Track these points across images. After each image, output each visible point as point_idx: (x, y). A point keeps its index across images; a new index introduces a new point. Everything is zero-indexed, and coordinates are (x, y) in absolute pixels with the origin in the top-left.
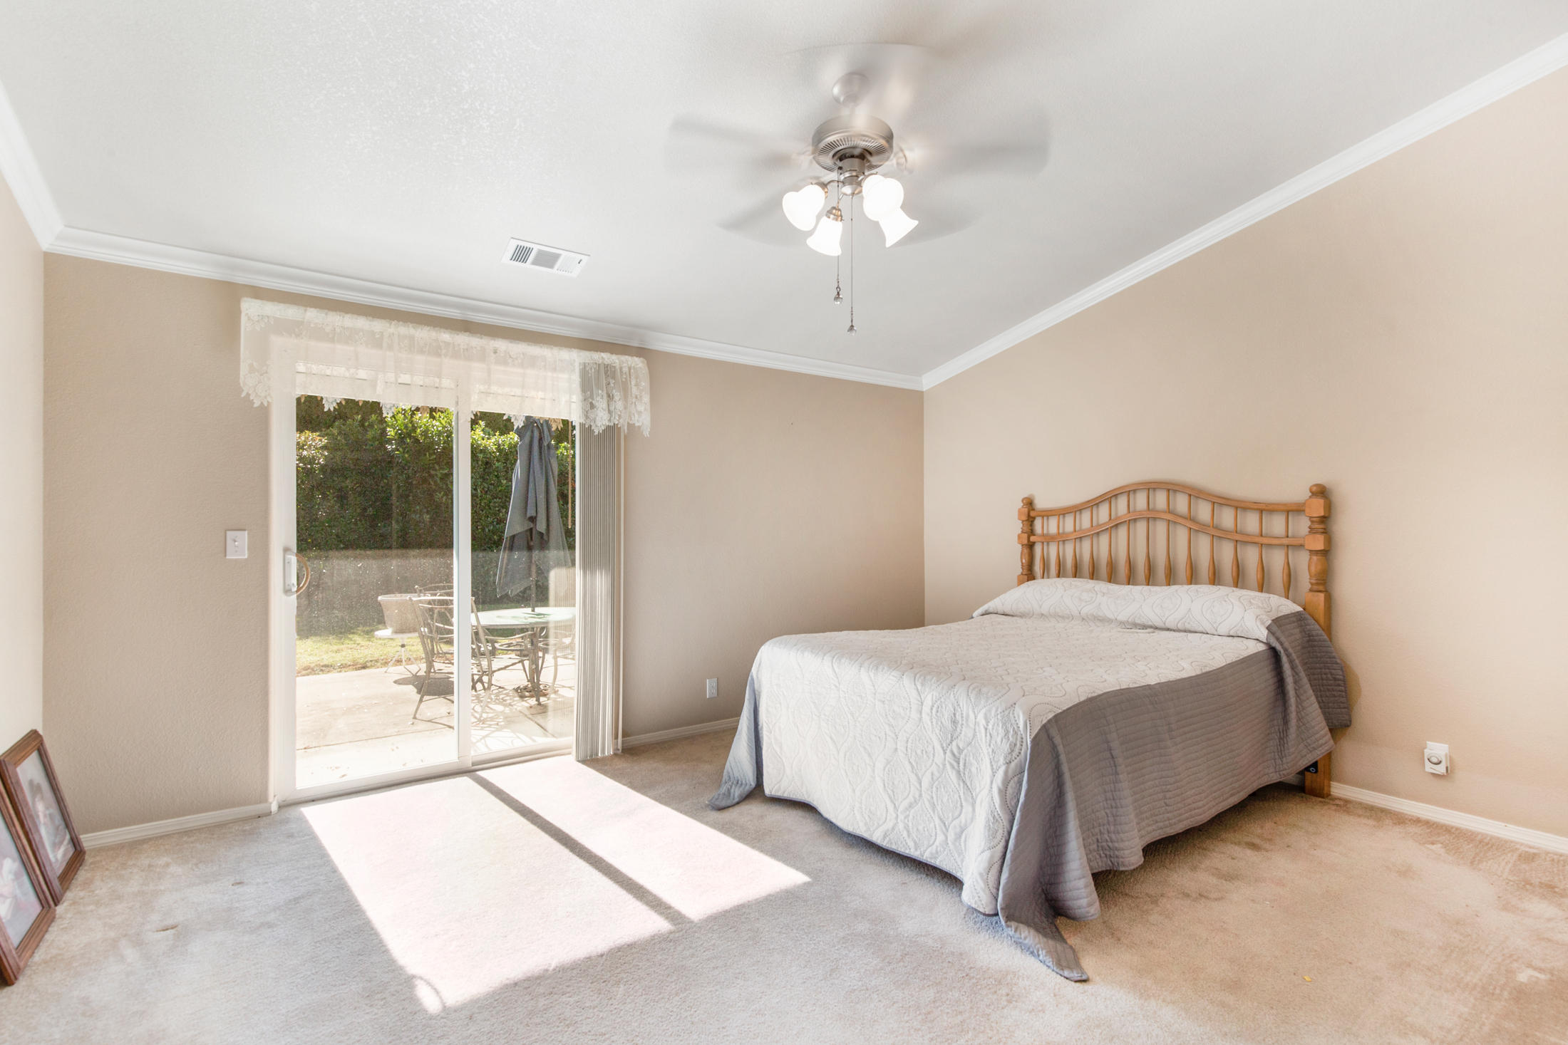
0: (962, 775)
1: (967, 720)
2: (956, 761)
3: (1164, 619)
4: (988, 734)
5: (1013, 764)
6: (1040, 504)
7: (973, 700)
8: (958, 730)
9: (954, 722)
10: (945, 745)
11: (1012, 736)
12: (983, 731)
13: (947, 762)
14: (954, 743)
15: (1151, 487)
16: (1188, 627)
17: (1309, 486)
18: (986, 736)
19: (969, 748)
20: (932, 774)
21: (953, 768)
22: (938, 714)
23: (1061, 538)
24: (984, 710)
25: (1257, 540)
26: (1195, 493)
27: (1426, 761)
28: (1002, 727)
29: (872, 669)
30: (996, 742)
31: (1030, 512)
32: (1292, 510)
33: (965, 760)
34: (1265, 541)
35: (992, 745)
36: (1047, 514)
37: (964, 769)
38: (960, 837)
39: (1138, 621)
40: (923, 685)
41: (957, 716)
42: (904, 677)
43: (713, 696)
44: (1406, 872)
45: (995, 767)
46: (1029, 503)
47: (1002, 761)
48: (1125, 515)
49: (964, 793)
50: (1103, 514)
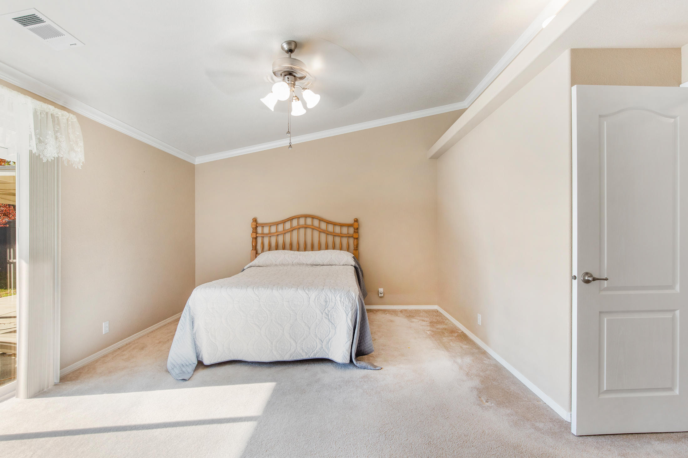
0: (330, 320)
1: (331, 300)
2: (327, 316)
3: (323, 262)
4: (342, 302)
5: (353, 310)
6: (260, 221)
7: (333, 292)
8: (328, 304)
9: (326, 302)
10: (322, 311)
11: (352, 301)
12: (339, 302)
13: (323, 317)
14: (326, 310)
15: (306, 216)
16: (331, 264)
17: (354, 219)
18: (341, 303)
19: (333, 310)
20: (316, 324)
21: (326, 318)
22: (318, 301)
23: (270, 235)
24: (339, 295)
25: (340, 235)
26: (321, 220)
27: (379, 293)
28: (348, 299)
29: (279, 290)
30: (346, 304)
31: (256, 224)
32: (349, 226)
33: (331, 314)
34: (342, 235)
35: (344, 306)
36: (263, 225)
37: (331, 318)
38: (328, 343)
39: (314, 263)
40: (309, 291)
41: (327, 299)
42: (298, 289)
43: (107, 332)
44: (392, 321)
45: (347, 313)
46: (255, 220)
47: (350, 310)
48: (296, 226)
49: (331, 326)
50: (288, 226)
